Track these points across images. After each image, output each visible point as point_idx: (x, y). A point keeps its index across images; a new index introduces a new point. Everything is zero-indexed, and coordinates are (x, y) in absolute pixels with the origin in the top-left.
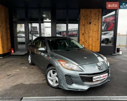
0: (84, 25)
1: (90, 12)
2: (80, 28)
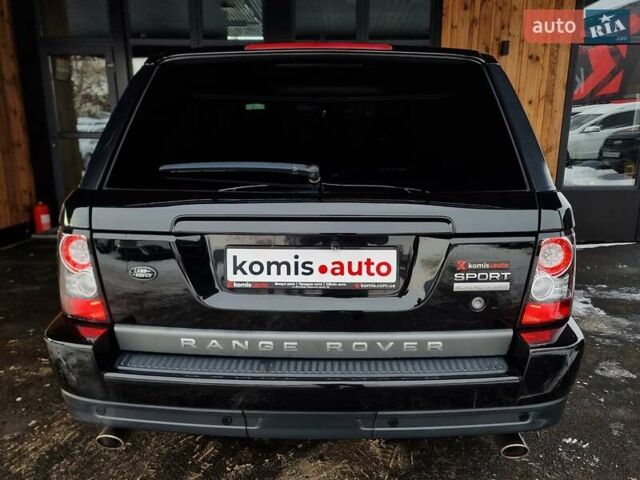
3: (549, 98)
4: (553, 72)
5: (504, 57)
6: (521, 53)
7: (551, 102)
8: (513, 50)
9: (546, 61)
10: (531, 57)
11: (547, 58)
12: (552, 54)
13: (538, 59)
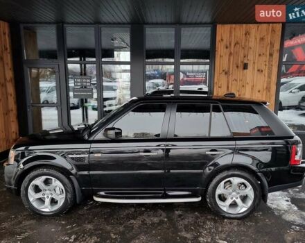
0: (226, 73)
1: (246, 34)
2: (216, 81)
3: (268, 89)
4: (270, 77)
5: (245, 71)
6: (254, 68)
7: (269, 91)
8: (250, 67)
9: (266, 72)
10: (259, 70)
11: (267, 70)
12: (269, 69)
13: (262, 71)
